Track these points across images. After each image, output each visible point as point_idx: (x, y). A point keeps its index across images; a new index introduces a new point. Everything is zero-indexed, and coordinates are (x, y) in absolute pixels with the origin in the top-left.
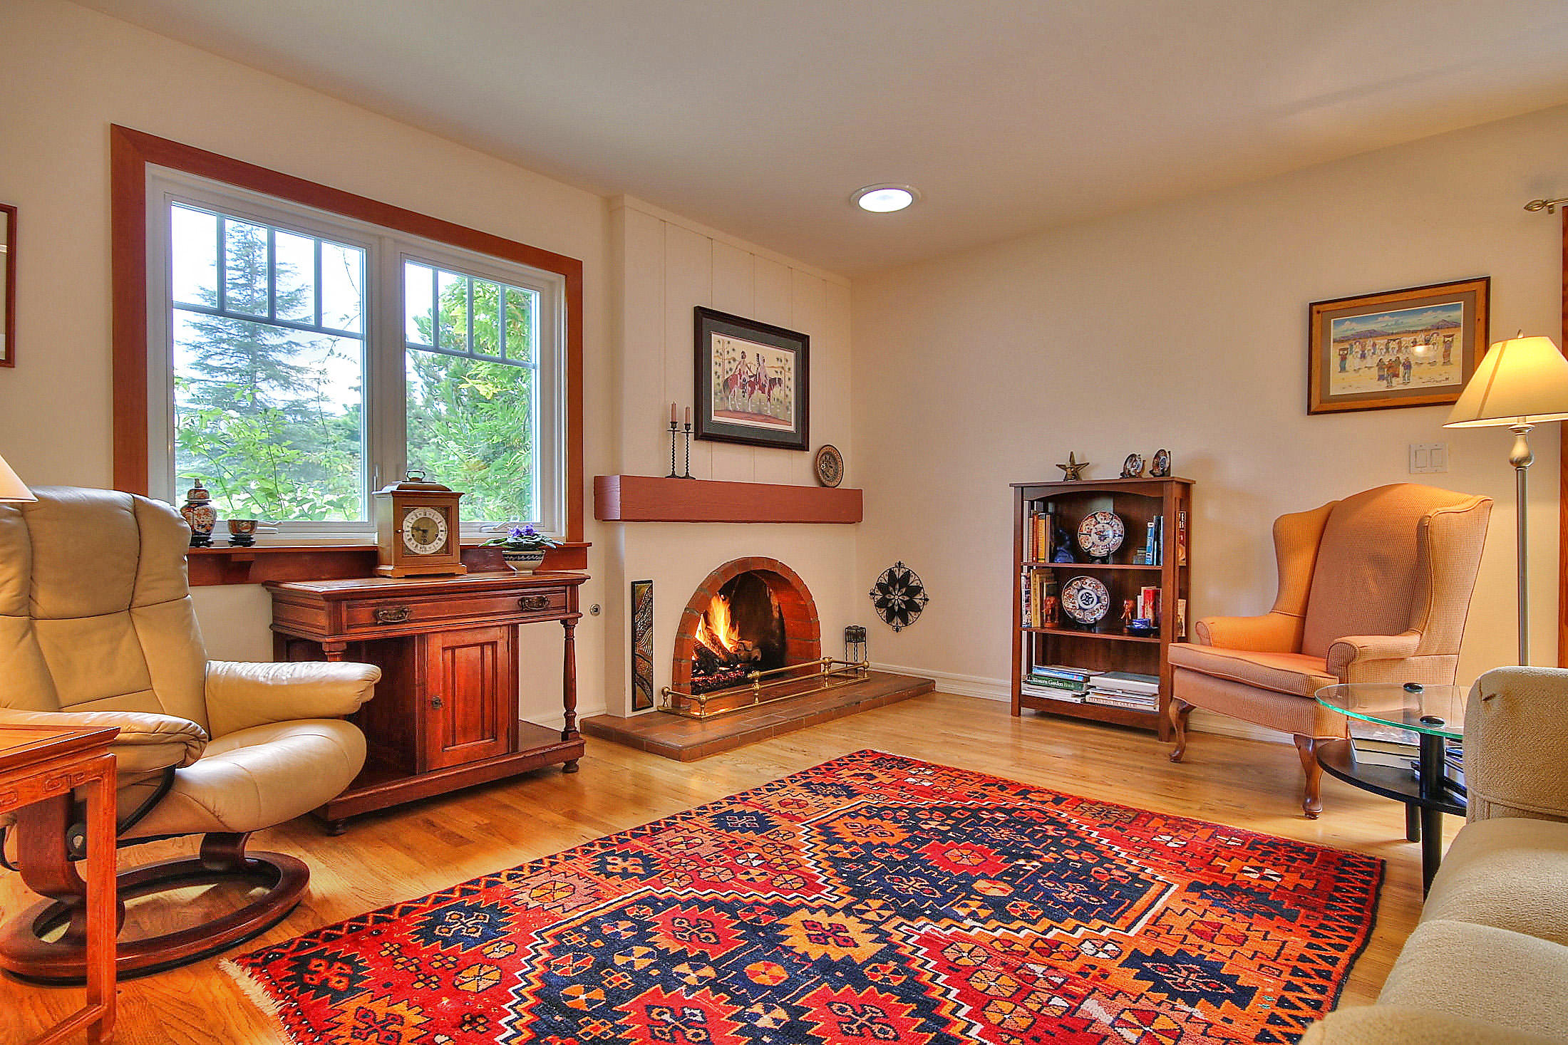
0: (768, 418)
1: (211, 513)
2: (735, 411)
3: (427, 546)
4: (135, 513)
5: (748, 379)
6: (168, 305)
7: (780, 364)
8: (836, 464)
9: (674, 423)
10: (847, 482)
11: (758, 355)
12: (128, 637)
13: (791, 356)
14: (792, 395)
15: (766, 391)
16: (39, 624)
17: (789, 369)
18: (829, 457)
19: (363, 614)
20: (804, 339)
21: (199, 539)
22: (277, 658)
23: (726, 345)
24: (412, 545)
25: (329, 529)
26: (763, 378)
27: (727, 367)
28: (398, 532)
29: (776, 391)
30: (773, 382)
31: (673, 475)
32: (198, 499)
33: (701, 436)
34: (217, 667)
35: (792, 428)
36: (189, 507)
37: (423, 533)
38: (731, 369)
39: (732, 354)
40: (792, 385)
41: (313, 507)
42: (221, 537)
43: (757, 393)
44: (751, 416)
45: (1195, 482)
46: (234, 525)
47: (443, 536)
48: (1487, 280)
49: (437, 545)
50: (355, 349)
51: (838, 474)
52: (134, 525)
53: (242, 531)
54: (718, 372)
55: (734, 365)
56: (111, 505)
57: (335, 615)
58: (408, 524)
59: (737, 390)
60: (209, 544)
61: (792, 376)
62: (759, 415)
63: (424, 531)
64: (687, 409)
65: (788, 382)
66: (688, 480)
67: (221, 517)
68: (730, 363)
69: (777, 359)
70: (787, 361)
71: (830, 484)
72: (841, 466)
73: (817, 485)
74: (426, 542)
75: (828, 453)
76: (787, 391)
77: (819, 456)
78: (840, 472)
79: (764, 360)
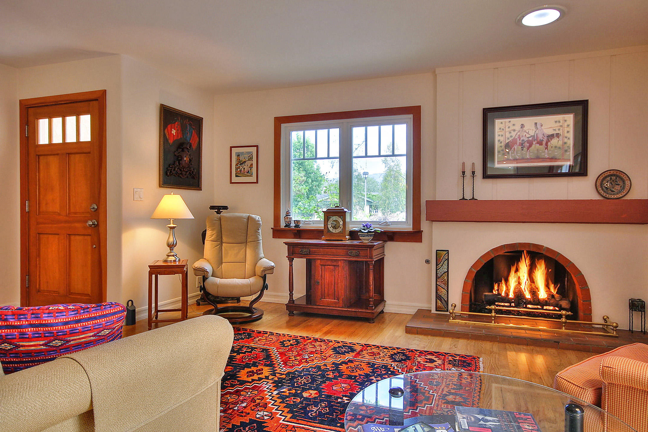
1: (290, 218)
3: (336, 230)
4: (248, 219)
5: (526, 140)
6: (290, 160)
7: (558, 124)
8: (624, 181)
9: (464, 173)
10: (637, 193)
13: (570, 117)
14: (571, 142)
15: (544, 143)
16: (223, 244)
17: (568, 125)
18: (613, 179)
20: (584, 104)
21: (287, 225)
23: (508, 124)
24: (331, 229)
25: (320, 223)
26: (541, 136)
27: (508, 136)
28: (327, 225)
29: (554, 142)
30: (551, 137)
31: (463, 199)
32: (287, 214)
33: (486, 176)
35: (571, 163)
37: (335, 225)
39: (512, 128)
40: (571, 135)
43: (536, 146)
44: (529, 160)
47: (341, 226)
50: (337, 162)
51: (624, 189)
52: (246, 222)
53: (297, 224)
54: (501, 139)
55: (513, 134)
56: (241, 217)
61: (571, 128)
62: (538, 158)
64: (473, 164)
65: (566, 135)
66: (473, 201)
67: (293, 219)
68: (510, 133)
69: (556, 122)
70: (566, 121)
71: (618, 196)
72: (628, 183)
73: (601, 198)
74: (336, 229)
75: (612, 175)
76: (566, 140)
77: (601, 178)
78: (627, 188)
79: (542, 125)
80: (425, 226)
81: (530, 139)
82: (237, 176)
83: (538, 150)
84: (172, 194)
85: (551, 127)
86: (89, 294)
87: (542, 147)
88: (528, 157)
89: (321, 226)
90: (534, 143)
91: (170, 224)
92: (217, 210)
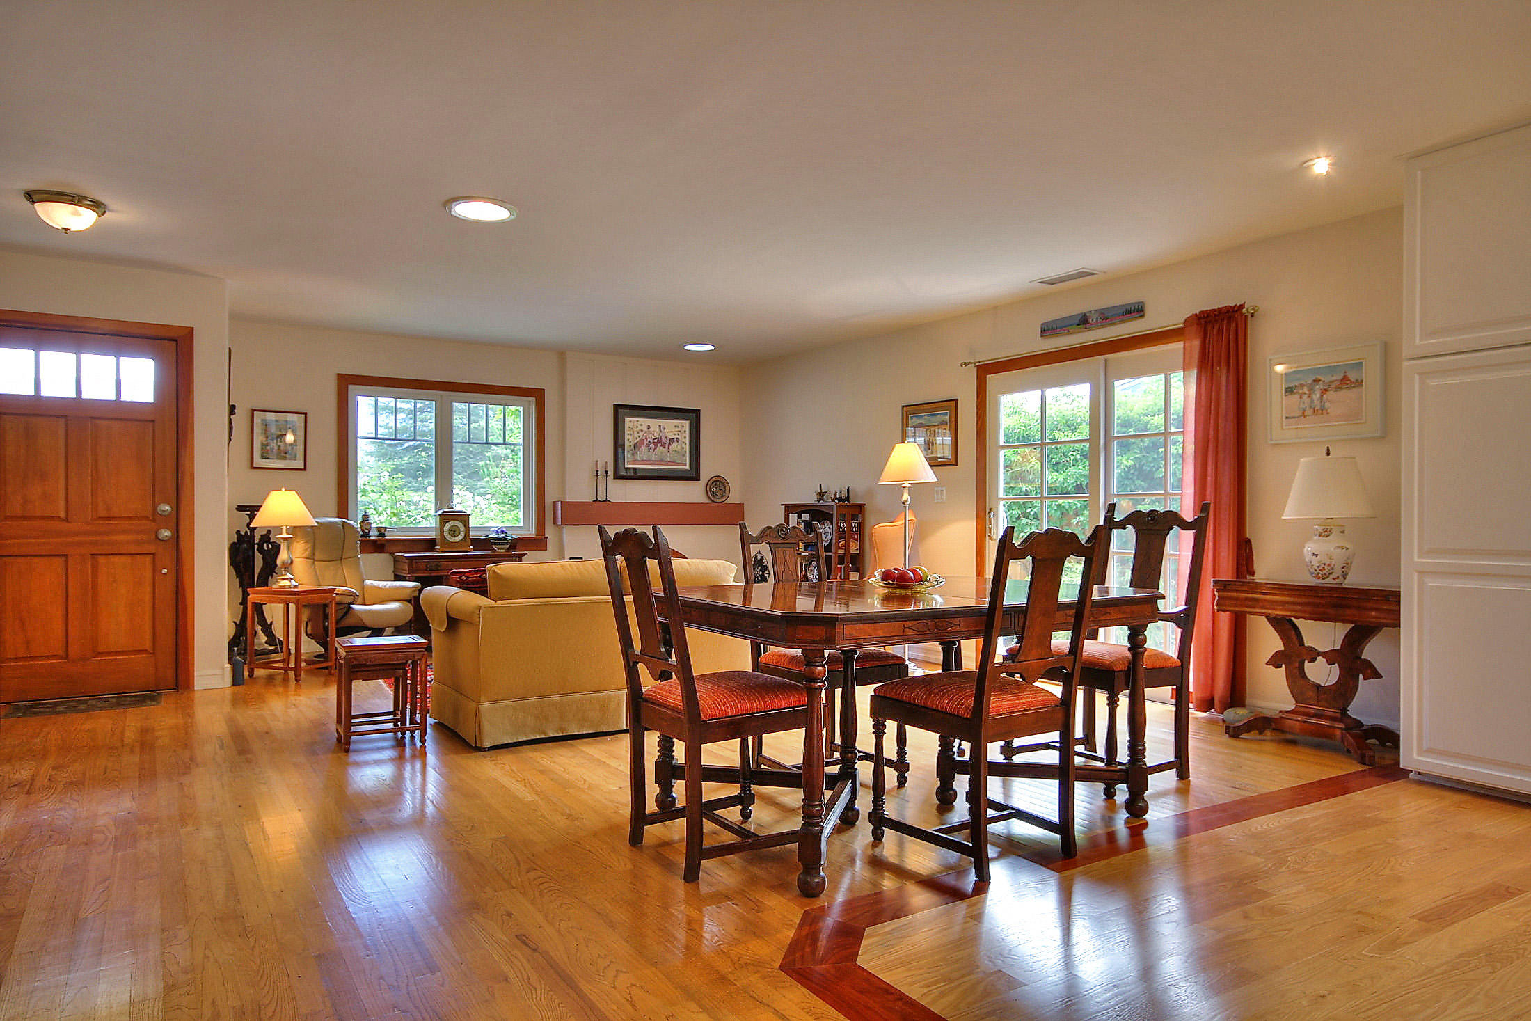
0: (668, 463)
1: (370, 524)
2: (643, 461)
3: (456, 538)
4: (343, 526)
5: (651, 441)
6: (356, 437)
7: (677, 429)
8: (725, 487)
9: (597, 472)
10: (734, 498)
11: (660, 426)
12: (341, 571)
13: (686, 423)
14: (687, 448)
15: (667, 446)
17: (685, 431)
18: (718, 485)
19: (422, 566)
20: (696, 413)
21: (365, 534)
22: (395, 580)
23: (636, 423)
24: (448, 538)
26: (663, 438)
27: (636, 435)
28: (442, 532)
29: (674, 446)
30: (672, 441)
31: (597, 500)
32: (366, 518)
33: (617, 476)
34: (368, 582)
35: (687, 467)
36: (362, 522)
37: (454, 532)
38: (639, 437)
39: (640, 428)
40: (687, 441)
41: (415, 519)
42: (374, 534)
43: (660, 448)
44: (654, 462)
45: (865, 504)
46: (379, 529)
47: (462, 533)
48: (956, 400)
49: (460, 537)
51: (726, 494)
52: (342, 530)
53: (381, 531)
54: (629, 439)
55: (641, 434)
56: (336, 522)
57: (410, 565)
58: (446, 529)
59: (644, 448)
60: (370, 537)
61: (687, 434)
62: (662, 461)
63: (454, 531)
64: (606, 463)
65: (683, 440)
66: (607, 502)
67: (374, 525)
68: (638, 433)
69: (675, 426)
70: (683, 426)
71: (720, 501)
72: (727, 489)
73: (710, 502)
74: (455, 536)
75: (716, 481)
76: (683, 445)
77: (709, 484)
78: (727, 492)
79: (665, 429)
80: (549, 531)
81: (656, 441)
82: (263, 457)
83: (661, 453)
84: (283, 489)
85: (672, 432)
86: (146, 650)
87: (665, 450)
88: (653, 459)
89: (432, 535)
90: (659, 445)
91: (281, 534)
92: (249, 513)
